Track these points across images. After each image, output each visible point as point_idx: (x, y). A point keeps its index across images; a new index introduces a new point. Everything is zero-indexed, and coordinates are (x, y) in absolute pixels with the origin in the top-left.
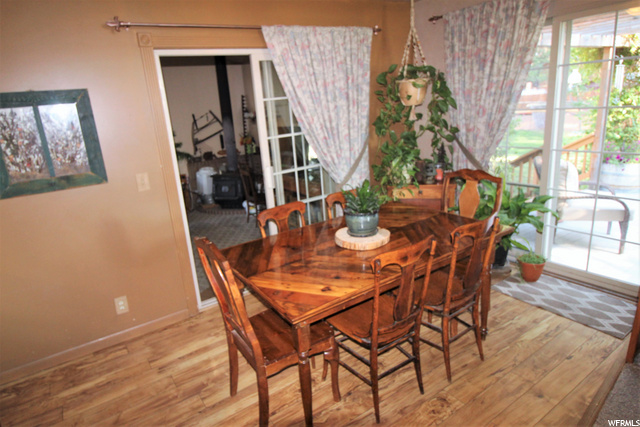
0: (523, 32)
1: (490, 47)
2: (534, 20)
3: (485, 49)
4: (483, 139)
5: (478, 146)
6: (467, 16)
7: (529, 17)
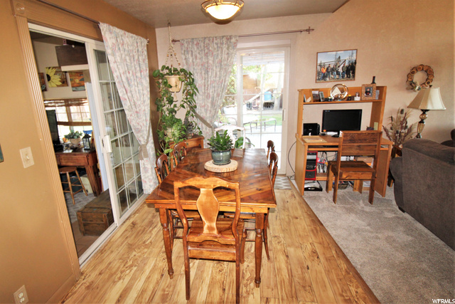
0: (226, 56)
1: (211, 62)
2: (231, 51)
3: (208, 62)
4: (210, 111)
5: (208, 115)
6: (195, 43)
7: (228, 49)
